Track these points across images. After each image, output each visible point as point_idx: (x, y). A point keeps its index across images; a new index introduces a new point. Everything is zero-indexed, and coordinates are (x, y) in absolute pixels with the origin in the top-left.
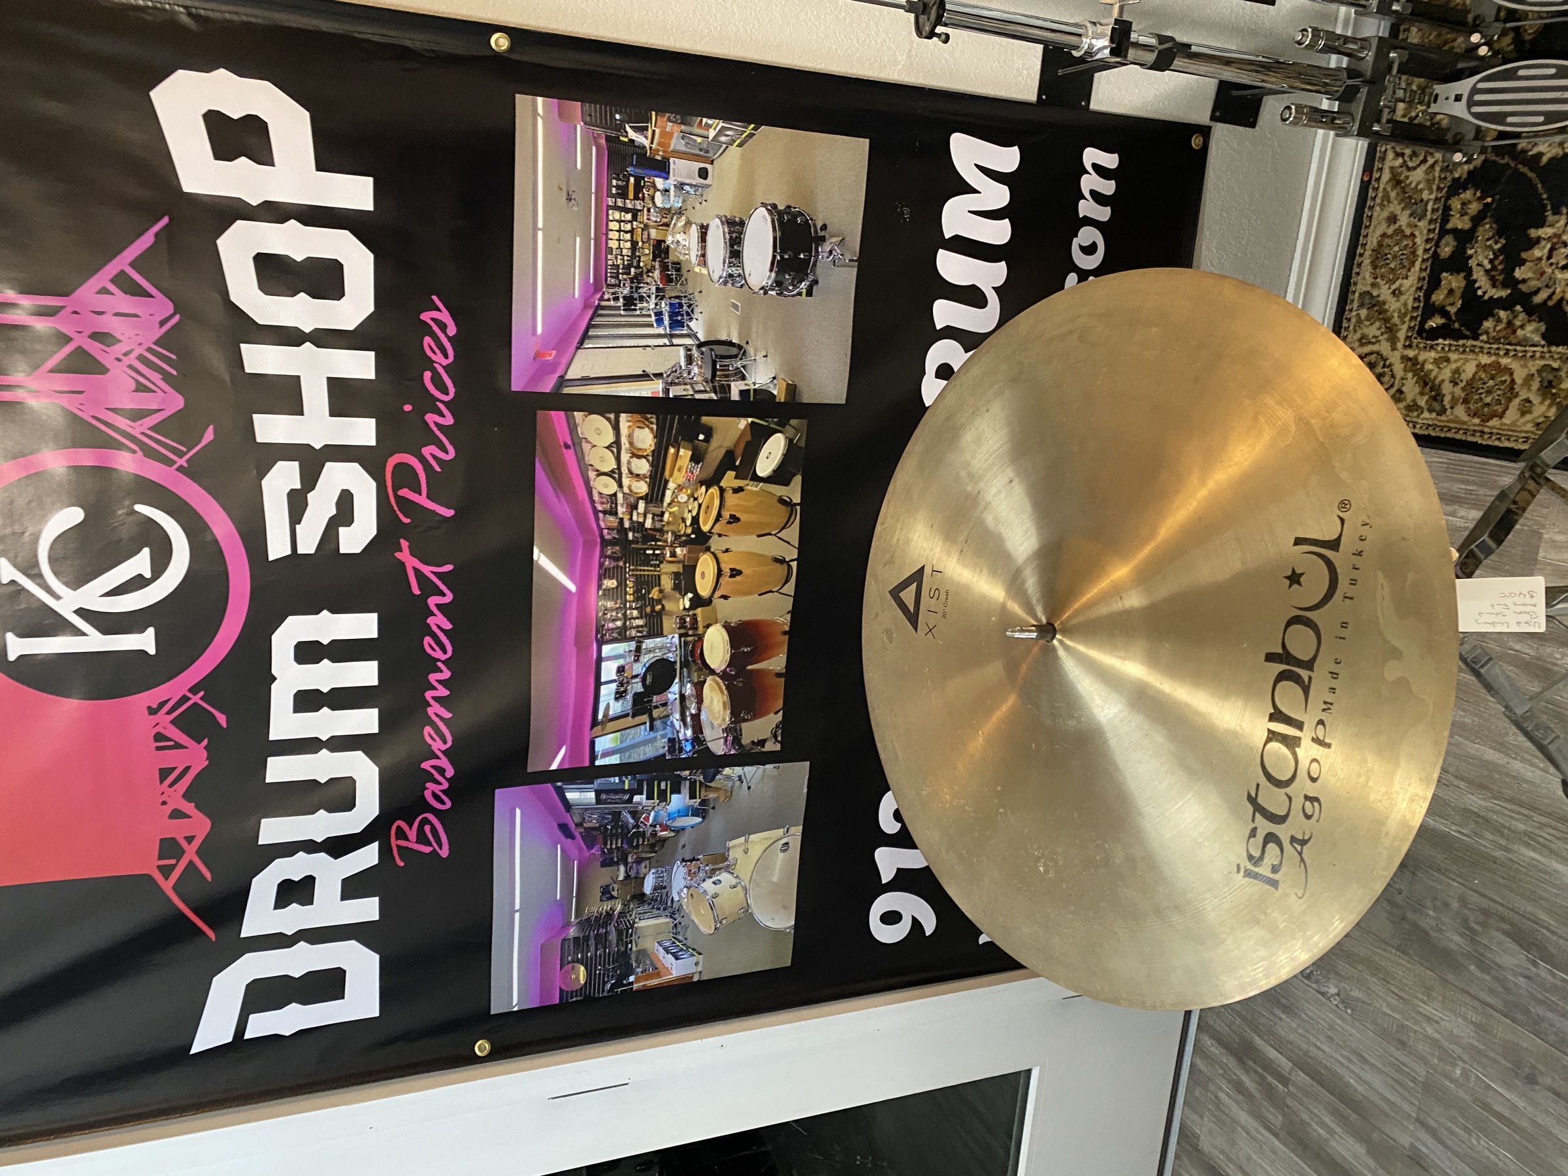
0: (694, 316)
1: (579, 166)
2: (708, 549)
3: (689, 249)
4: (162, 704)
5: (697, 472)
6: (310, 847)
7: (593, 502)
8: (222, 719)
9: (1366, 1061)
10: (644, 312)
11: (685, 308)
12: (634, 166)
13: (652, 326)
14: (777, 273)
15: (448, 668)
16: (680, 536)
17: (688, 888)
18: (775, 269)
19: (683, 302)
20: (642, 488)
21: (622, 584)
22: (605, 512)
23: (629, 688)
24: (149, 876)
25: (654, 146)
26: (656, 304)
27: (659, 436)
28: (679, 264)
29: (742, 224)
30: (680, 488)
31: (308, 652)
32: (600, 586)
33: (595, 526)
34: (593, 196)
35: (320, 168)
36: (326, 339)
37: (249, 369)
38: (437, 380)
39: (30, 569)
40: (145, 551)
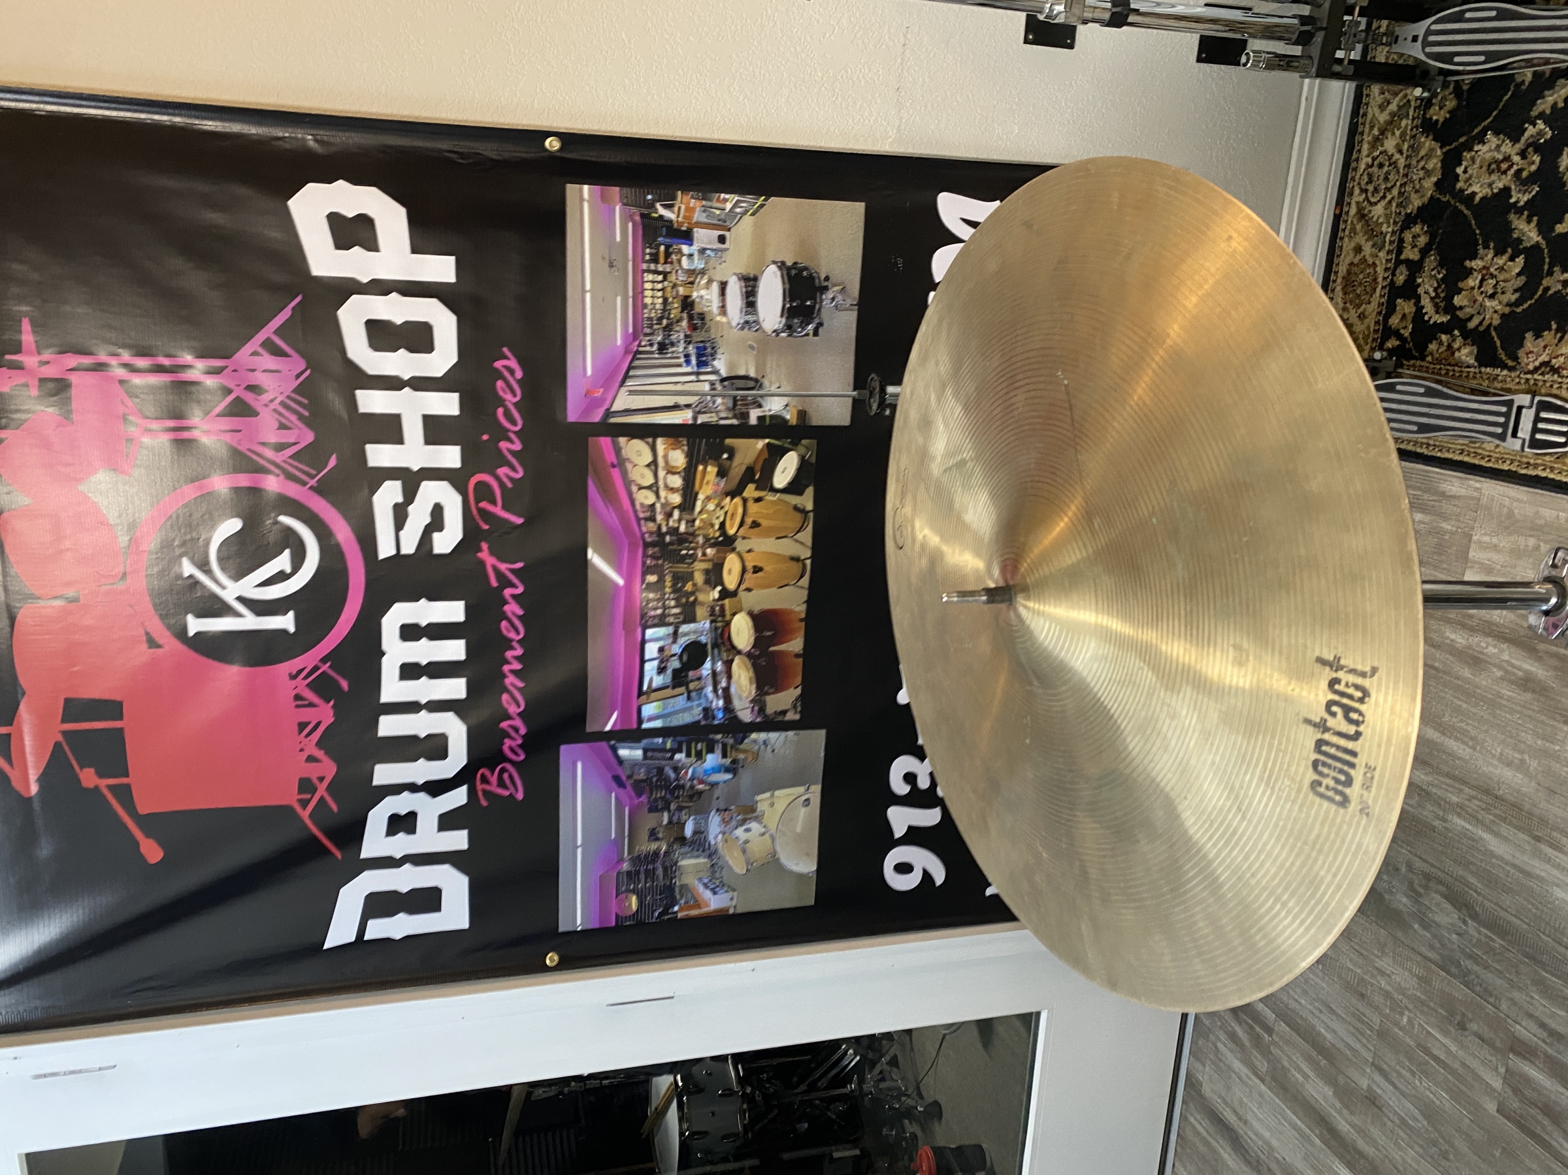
0: (718, 356)
1: (618, 240)
2: (734, 550)
3: (710, 301)
4: (300, 672)
5: (722, 484)
6: (413, 788)
7: (635, 511)
8: (345, 685)
10: (675, 355)
11: (709, 350)
12: (664, 236)
13: (680, 365)
14: (788, 318)
15: (522, 646)
16: (710, 539)
17: (724, 833)
18: (786, 315)
19: (708, 345)
20: (676, 499)
21: (661, 580)
22: (646, 519)
24: (291, 807)
25: (680, 219)
26: (685, 348)
27: (689, 455)
28: (703, 314)
29: (755, 279)
30: (708, 498)
31: (410, 632)
32: (643, 581)
33: (637, 530)
34: (630, 263)
35: (414, 251)
36: (421, 384)
37: (362, 409)
38: (508, 415)
39: (204, 566)
40: (287, 552)
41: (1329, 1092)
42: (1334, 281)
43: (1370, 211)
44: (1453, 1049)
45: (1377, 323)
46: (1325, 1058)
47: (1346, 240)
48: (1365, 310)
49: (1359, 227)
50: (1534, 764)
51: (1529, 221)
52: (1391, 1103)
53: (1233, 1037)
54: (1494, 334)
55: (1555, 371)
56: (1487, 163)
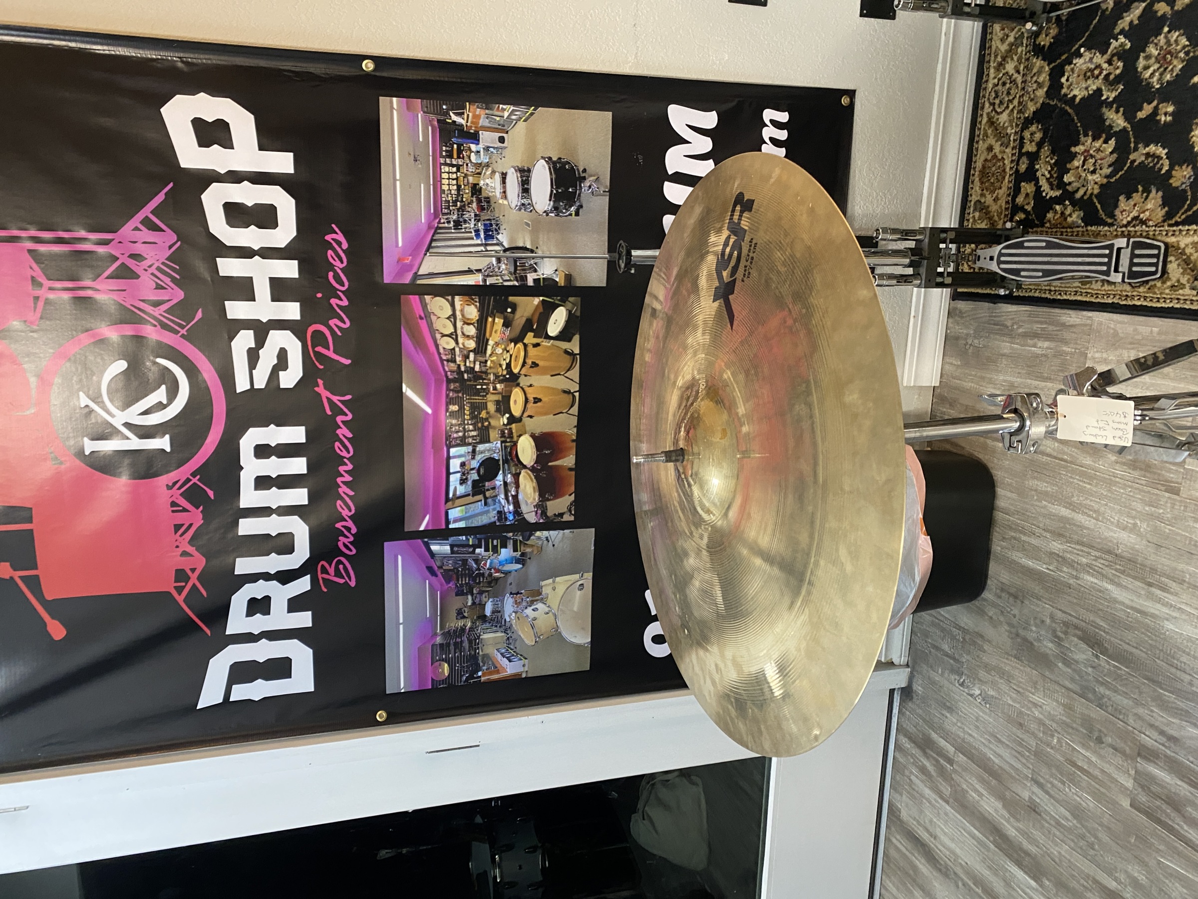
0: (501, 232)
1: (421, 139)
2: (518, 385)
3: (494, 188)
4: (175, 483)
5: (507, 333)
6: (267, 577)
7: (439, 354)
8: (211, 494)
9: (1000, 741)
10: (467, 230)
11: (494, 226)
12: (457, 137)
13: (472, 239)
14: (554, 202)
15: (351, 463)
16: (499, 376)
17: (516, 612)
18: (553, 199)
19: (493, 222)
20: (472, 344)
21: (462, 408)
22: (448, 361)
23: (469, 477)
24: (170, 593)
25: (468, 124)
26: (475, 225)
27: (481, 310)
28: (488, 198)
29: (529, 171)
30: (497, 344)
31: (262, 451)
32: (447, 410)
33: (441, 369)
34: (431, 158)
35: (260, 149)
36: (268, 253)
37: (222, 273)
38: (337, 278)
39: (97, 399)
40: (163, 387)
41: (999, 805)
42: (973, 175)
43: (998, 119)
44: (1094, 759)
45: (1007, 202)
46: (996, 779)
47: (981, 142)
48: (998, 194)
49: (989, 132)
50: (1143, 526)
51: (1117, 112)
52: (1047, 809)
53: (923, 770)
54: (1095, 200)
55: (1143, 222)
56: (1083, 73)
